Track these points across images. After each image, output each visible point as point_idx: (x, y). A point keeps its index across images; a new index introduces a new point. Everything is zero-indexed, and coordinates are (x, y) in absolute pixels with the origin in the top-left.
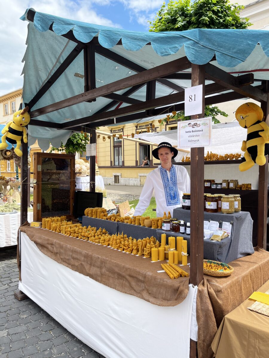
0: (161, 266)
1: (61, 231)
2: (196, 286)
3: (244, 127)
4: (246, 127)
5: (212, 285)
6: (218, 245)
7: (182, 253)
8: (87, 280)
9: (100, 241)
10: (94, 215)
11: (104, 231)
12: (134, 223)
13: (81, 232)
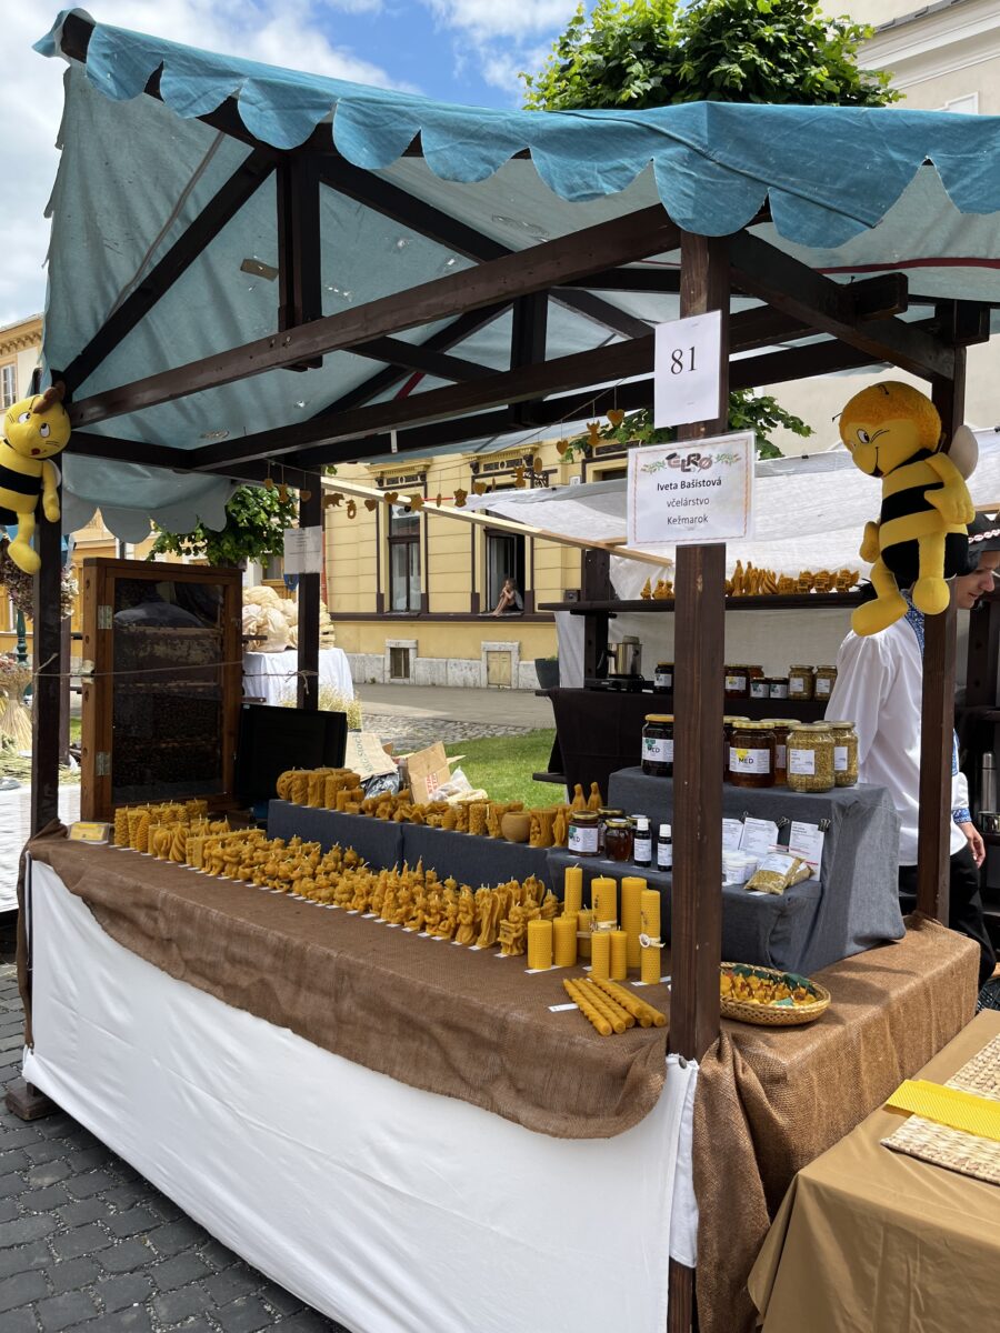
0: (564, 988)
1: (188, 859)
2: (694, 1062)
3: (872, 471)
4: (877, 473)
5: (754, 1059)
6: (776, 908)
7: (644, 936)
8: (284, 1041)
9: (336, 896)
10: (313, 795)
11: (350, 855)
12: (464, 827)
13: (261, 860)
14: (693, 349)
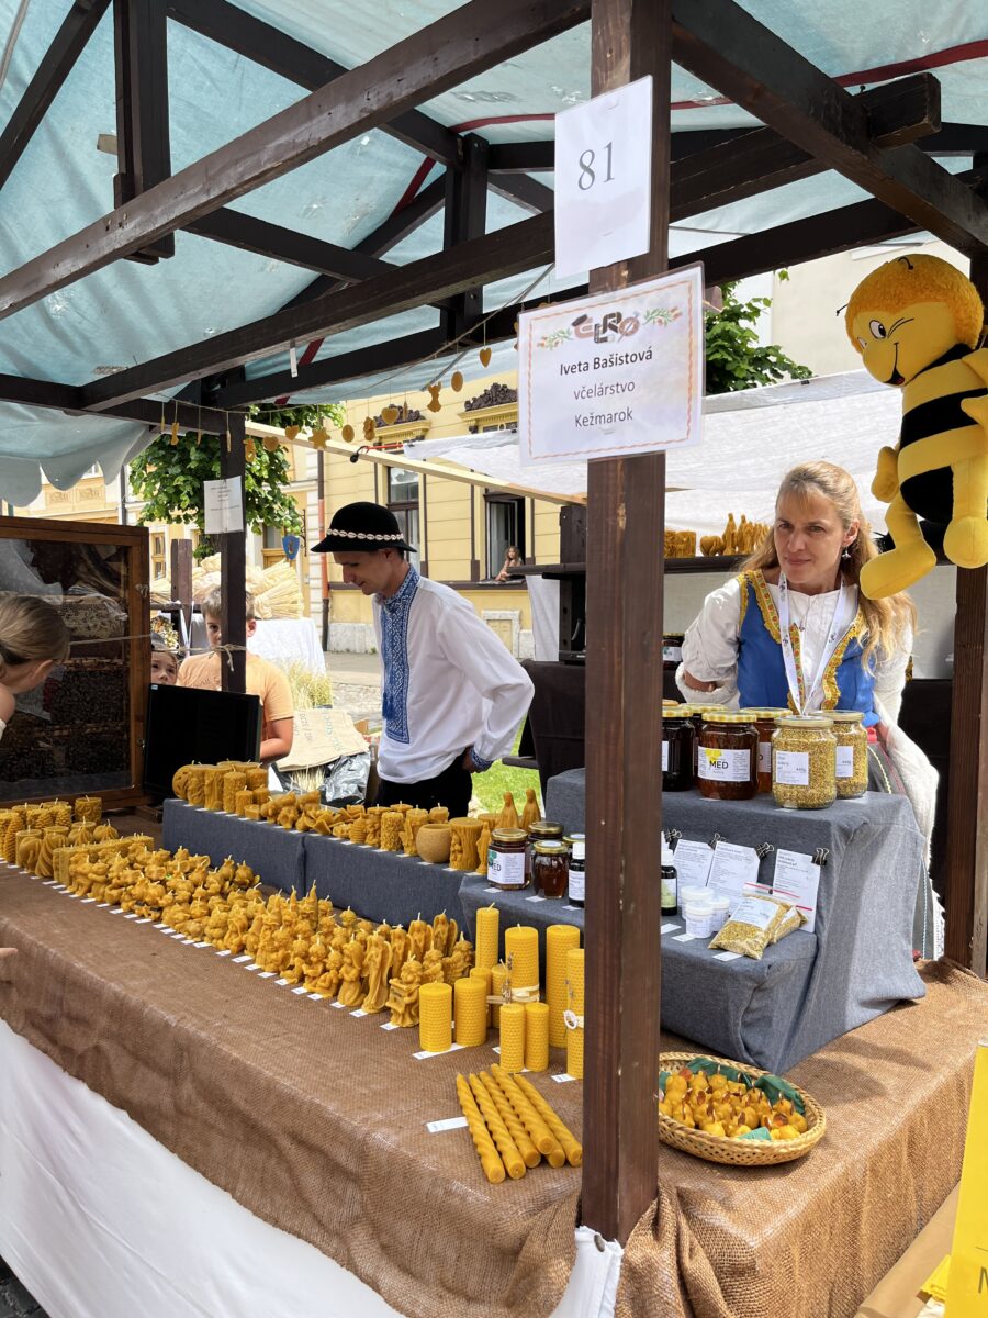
0: (455, 1088)
1: (55, 873)
2: (616, 1244)
3: (889, 377)
4: (896, 379)
5: (705, 1231)
6: (751, 978)
7: (568, 1014)
8: (121, 1125)
9: (207, 930)
10: (210, 795)
11: (243, 872)
12: (375, 841)
13: (129, 880)
14: (609, 146)
